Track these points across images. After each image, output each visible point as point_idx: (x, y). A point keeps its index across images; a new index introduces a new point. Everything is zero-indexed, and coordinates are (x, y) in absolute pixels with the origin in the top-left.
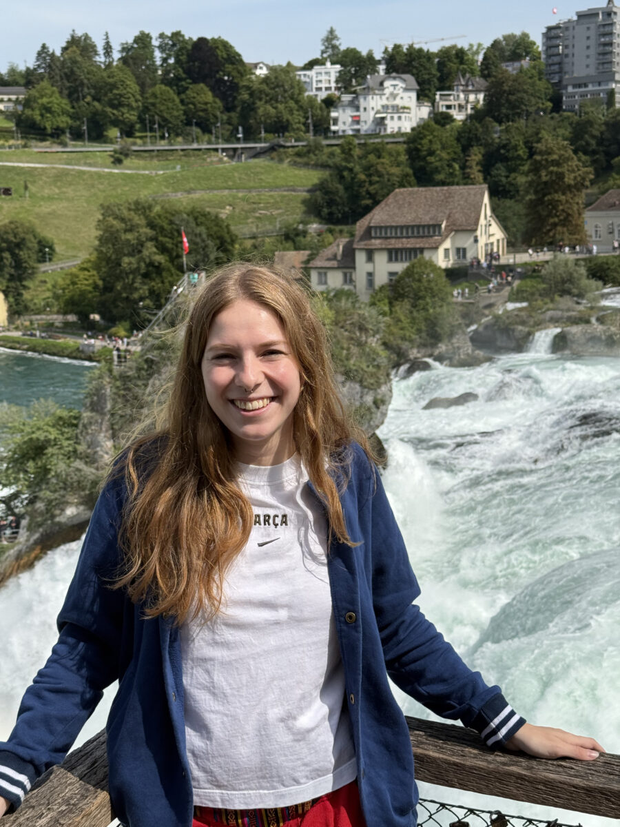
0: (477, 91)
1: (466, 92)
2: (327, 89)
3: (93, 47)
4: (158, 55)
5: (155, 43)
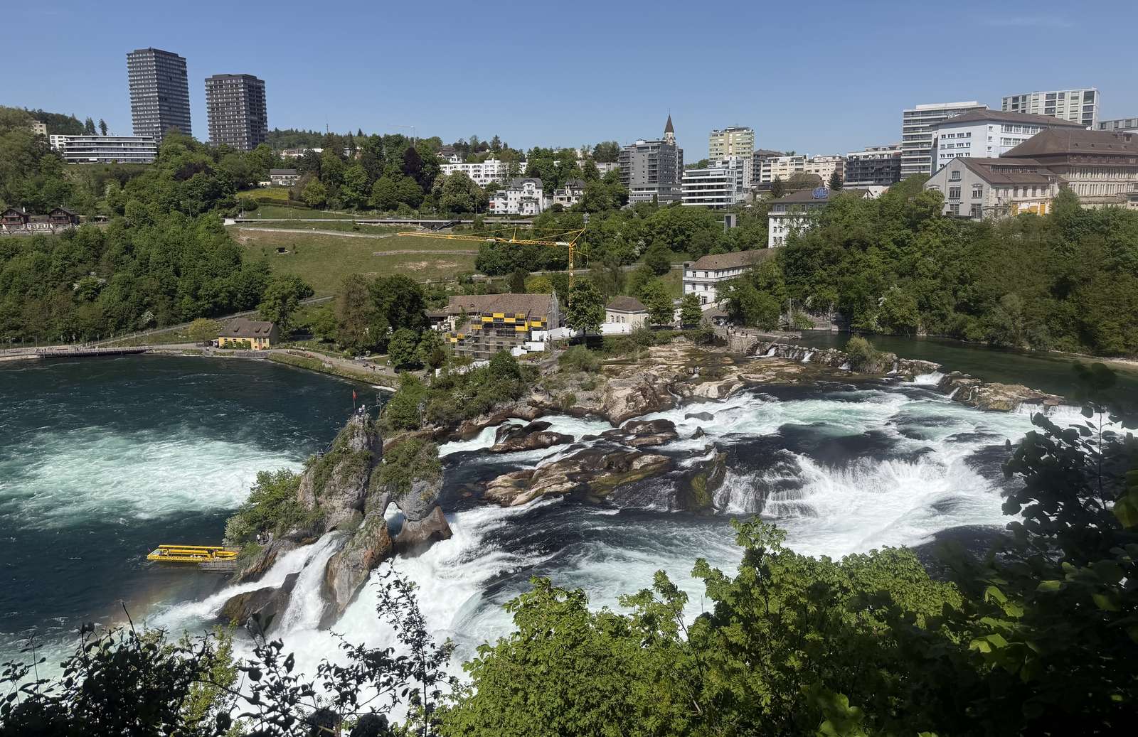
0: (579, 189)
1: (573, 190)
2: (493, 176)
5: (383, 142)
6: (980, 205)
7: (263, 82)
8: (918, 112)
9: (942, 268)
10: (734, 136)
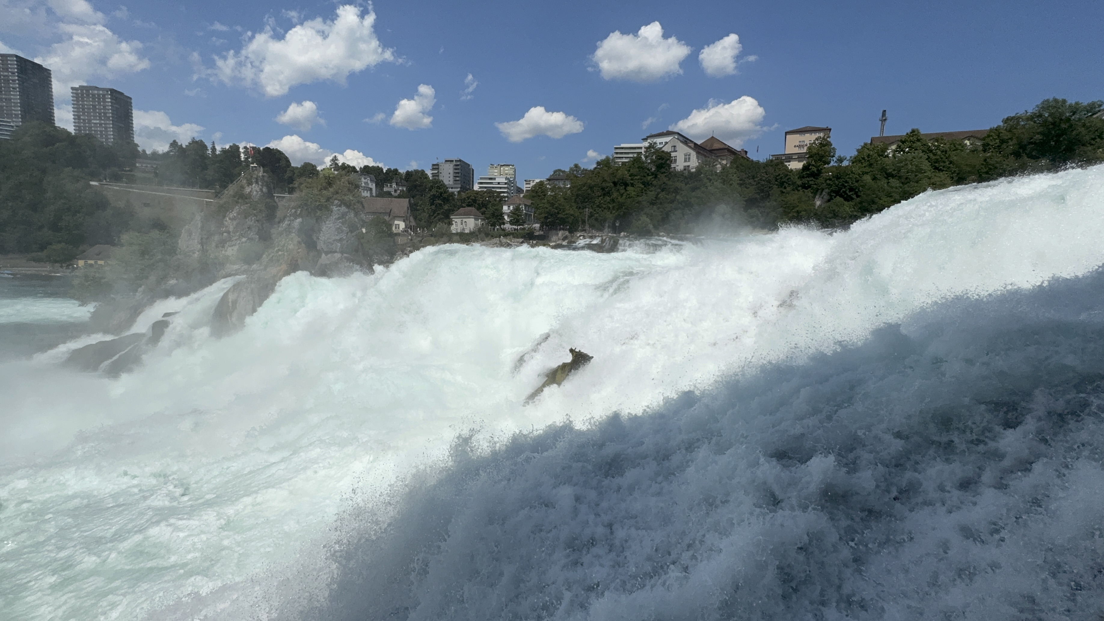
0: (403, 186)
1: (398, 186)
3: (205, 147)
4: (242, 155)
5: (242, 150)
6: (689, 166)
7: (131, 99)
8: (622, 148)
9: (675, 197)
10: (504, 170)
